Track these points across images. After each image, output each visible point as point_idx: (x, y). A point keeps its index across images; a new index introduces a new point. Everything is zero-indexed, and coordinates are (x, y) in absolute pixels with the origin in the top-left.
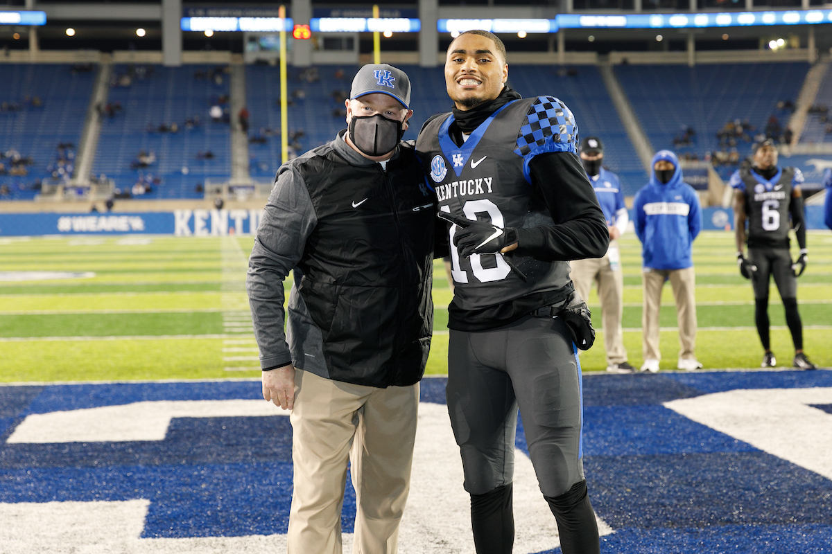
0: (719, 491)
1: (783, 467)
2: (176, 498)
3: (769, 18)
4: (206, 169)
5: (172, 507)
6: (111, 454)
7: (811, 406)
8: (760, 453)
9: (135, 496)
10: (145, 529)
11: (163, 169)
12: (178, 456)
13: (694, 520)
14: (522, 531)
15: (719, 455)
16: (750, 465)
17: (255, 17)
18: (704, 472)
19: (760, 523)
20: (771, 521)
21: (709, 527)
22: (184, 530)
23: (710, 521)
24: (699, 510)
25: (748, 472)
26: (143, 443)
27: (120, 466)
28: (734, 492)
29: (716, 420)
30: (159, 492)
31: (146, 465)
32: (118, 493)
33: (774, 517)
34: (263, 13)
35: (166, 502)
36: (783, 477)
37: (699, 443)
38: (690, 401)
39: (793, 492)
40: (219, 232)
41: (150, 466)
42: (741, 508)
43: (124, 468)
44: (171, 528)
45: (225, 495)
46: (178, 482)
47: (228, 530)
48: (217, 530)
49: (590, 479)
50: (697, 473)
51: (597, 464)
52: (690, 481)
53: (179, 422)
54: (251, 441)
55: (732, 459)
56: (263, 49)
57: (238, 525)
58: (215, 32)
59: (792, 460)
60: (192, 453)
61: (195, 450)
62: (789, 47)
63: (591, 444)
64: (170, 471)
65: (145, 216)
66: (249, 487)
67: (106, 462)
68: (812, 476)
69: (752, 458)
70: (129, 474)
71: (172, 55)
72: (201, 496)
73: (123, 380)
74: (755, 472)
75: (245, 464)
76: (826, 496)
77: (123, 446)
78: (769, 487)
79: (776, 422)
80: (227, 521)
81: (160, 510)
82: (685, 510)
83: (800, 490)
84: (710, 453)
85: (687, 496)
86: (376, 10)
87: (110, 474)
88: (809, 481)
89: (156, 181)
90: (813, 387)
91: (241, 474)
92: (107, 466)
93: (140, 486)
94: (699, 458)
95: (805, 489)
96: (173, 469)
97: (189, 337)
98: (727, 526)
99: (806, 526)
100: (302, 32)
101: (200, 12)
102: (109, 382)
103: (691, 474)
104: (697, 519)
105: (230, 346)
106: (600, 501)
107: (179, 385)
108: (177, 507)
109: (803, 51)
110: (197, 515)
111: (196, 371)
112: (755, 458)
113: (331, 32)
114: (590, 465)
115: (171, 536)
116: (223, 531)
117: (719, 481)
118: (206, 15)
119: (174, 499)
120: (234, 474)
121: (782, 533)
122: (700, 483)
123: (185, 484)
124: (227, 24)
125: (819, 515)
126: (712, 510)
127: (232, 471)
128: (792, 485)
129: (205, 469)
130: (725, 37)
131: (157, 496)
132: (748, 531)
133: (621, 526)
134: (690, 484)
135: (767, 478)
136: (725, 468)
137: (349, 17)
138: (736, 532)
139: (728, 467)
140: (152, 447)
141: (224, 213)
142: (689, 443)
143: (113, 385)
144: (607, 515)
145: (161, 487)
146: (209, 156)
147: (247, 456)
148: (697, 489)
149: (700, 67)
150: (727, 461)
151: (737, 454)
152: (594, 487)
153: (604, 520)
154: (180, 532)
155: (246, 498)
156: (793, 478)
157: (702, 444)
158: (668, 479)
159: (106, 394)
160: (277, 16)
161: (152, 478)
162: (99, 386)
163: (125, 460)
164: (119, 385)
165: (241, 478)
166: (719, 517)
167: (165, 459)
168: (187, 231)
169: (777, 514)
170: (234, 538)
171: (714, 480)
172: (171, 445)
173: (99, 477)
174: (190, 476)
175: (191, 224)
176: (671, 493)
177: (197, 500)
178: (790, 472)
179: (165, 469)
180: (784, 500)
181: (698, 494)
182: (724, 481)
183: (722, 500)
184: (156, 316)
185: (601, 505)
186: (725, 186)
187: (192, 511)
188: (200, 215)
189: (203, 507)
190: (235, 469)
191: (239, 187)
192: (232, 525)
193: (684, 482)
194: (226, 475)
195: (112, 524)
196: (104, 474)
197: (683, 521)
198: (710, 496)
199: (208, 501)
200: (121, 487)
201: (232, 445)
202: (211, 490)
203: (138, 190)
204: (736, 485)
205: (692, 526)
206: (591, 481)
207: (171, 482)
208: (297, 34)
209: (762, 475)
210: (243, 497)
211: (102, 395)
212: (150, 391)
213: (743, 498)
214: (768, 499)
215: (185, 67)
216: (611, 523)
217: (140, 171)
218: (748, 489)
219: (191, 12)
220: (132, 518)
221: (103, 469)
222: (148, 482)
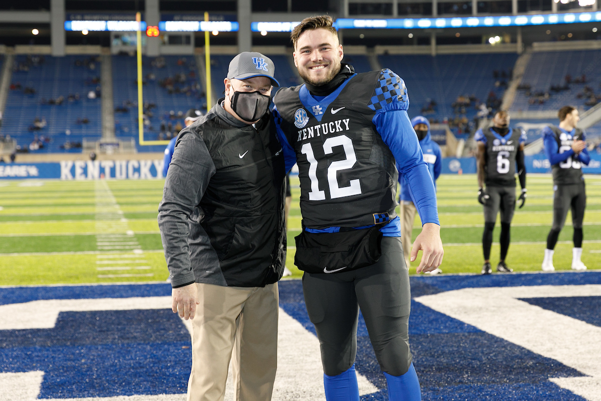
0: (454, 361)
1: (499, 343)
2: (63, 370)
3: (489, 21)
4: (84, 131)
5: (60, 376)
6: (15, 339)
7: (519, 299)
8: (483, 333)
9: (33, 368)
10: (41, 392)
11: (52, 131)
12: (65, 340)
13: (436, 381)
14: (313, 391)
15: (454, 335)
16: (476, 342)
17: (118, 20)
18: (443, 347)
19: (483, 383)
20: (491, 382)
21: (446, 387)
22: (69, 393)
23: (447, 382)
24: (440, 374)
25: (474, 347)
26: (39, 330)
27: (22, 347)
28: (464, 361)
29: (452, 310)
30: (51, 366)
31: (42, 346)
32: (21, 367)
33: (493, 379)
34: (125, 18)
35: (56, 373)
36: (499, 350)
37: (439, 327)
38: (433, 297)
39: (506, 361)
40: (93, 177)
41: (44, 347)
42: (469, 373)
43: (25, 348)
44: (60, 391)
45: (99, 367)
46: (65, 358)
47: (101, 392)
48: (93, 392)
49: (362, 353)
50: (438, 348)
51: (366, 342)
52: (433, 353)
53: (65, 315)
54: (117, 328)
55: (463, 338)
56: (125, 43)
57: (108, 389)
58: (89, 31)
59: (506, 338)
60: (74, 337)
61: (77, 335)
62: (503, 42)
63: (363, 328)
64: (59, 350)
65: (39, 166)
66: (116, 361)
67: (12, 344)
68: (519, 349)
69: (477, 337)
70: (29, 353)
71: (58, 48)
72: (82, 368)
73: (24, 285)
74: (479, 347)
75: (113, 344)
76: (530, 364)
77: (24, 332)
78: (489, 357)
79: (494, 311)
80: (100, 386)
81: (51, 379)
82: (429, 375)
83: (511, 359)
84: (447, 333)
85: (431, 364)
86: (206, 16)
87: (15, 353)
88: (518, 353)
89: (47, 140)
90: (521, 285)
91: (110, 352)
92: (13, 347)
93: (37, 361)
94: (439, 338)
95: (514, 359)
96: (61, 349)
97: (71, 253)
98: (459, 386)
99: (515, 385)
100: (153, 31)
101: (79, 17)
102: (14, 286)
103: (434, 349)
104: (438, 381)
105: (101, 260)
106: (369, 369)
107: (65, 288)
108: (64, 376)
109: (513, 45)
110: (78, 382)
111: (77, 278)
112: (480, 337)
113: (174, 32)
114: (361, 343)
115: (60, 397)
116: (97, 393)
117: (454, 354)
118: (83, 19)
119: (61, 371)
120: (105, 352)
121: (498, 390)
122: (440, 355)
123: (69, 360)
124: (98, 26)
125: (524, 377)
126: (448, 374)
127: (104, 350)
128: (505, 356)
129: (84, 348)
130: (458, 35)
131: (50, 368)
132: (474, 389)
133: (384, 387)
134: (433, 356)
135: (488, 351)
136: (458, 344)
137: (187, 21)
138: (466, 390)
139: (460, 343)
140: (45, 333)
142: (432, 327)
143: (17, 288)
144: (374, 379)
145: (52, 362)
146: (86, 122)
147: (115, 339)
148: (438, 359)
149: (440, 57)
150: (460, 339)
151: (466, 334)
152: (364, 359)
153: (372, 382)
154: (66, 394)
155: (114, 369)
156: (506, 351)
157: (442, 328)
158: (417, 353)
159: (11, 295)
160: (135, 20)
161: (46, 355)
162: (6, 289)
163: (26, 342)
164: (21, 288)
165: (110, 355)
166: (453, 379)
167: (55, 342)
168: (70, 177)
169: (495, 377)
170: (106, 398)
171: (451, 353)
172: (60, 331)
173: (7, 355)
174: (73, 354)
175: (73, 171)
176: (420, 362)
177: (79, 371)
178: (505, 347)
179: (55, 349)
180: (500, 366)
181: (439, 363)
182: (457, 353)
183: (456, 367)
184: (48, 239)
185: (370, 371)
186: (458, 142)
187: (75, 379)
188: (79, 164)
189: (83, 376)
190: (106, 349)
191: (108, 144)
192: (104, 389)
193: (429, 355)
194: (100, 353)
195: (17, 389)
196: (10, 353)
197: (428, 382)
198: (447, 364)
199: (86, 371)
200: (23, 362)
201: (104, 331)
202: (88, 364)
203: (34, 146)
204: (465, 356)
205: (434, 386)
206: (362, 354)
207: (59, 358)
208: (149, 33)
209: (485, 349)
210: (112, 368)
211: (8, 296)
212: (43, 293)
213: (471, 366)
214: (488, 366)
215: (68, 57)
216: (377, 384)
217: (35, 132)
218: (474, 359)
219: (72, 17)
220: (31, 384)
221: (10, 349)
222: (43, 358)
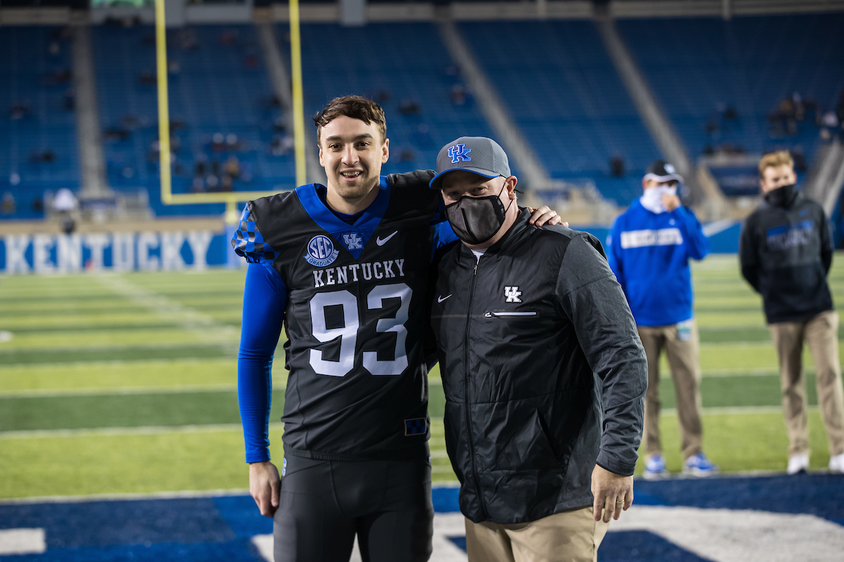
4: (46, 177)
40: (69, 267)
141: (76, 239)
146: (48, 157)
168: (24, 265)
175: (29, 255)
188: (41, 242)
191: (95, 202)
